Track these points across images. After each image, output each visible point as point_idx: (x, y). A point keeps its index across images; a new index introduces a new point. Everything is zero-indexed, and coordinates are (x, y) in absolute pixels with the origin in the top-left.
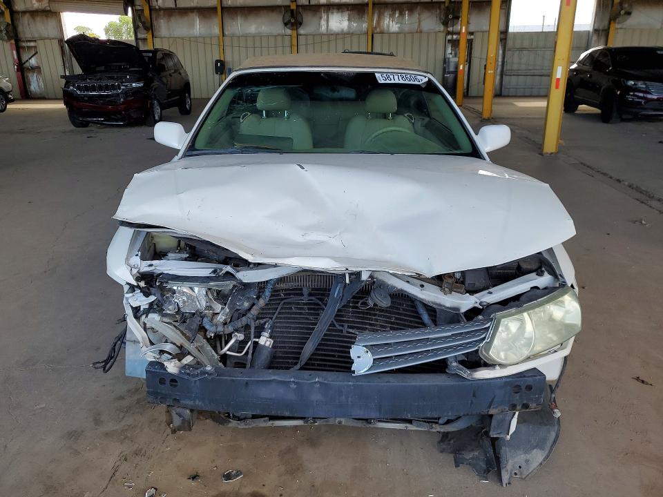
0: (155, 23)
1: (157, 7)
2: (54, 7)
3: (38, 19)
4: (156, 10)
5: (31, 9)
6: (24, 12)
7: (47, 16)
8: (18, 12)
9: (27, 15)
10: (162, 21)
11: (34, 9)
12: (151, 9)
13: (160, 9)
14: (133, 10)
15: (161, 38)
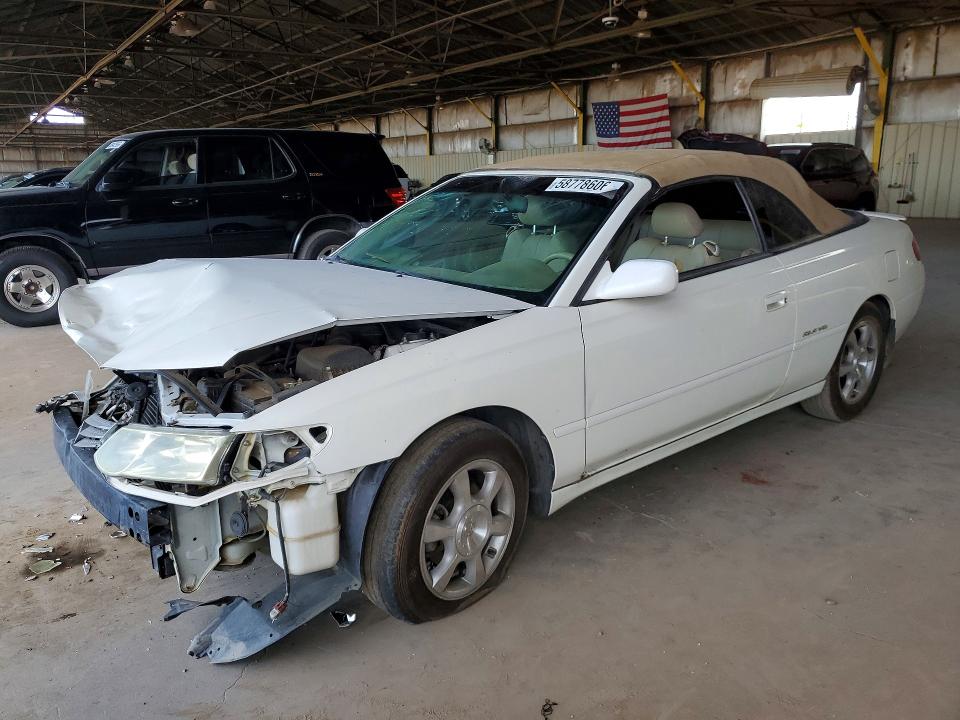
0: (893, 103)
1: (902, 79)
2: (756, 93)
3: (736, 110)
4: (899, 82)
5: (730, 99)
6: (722, 103)
7: (747, 106)
8: (715, 103)
9: (725, 107)
10: (906, 99)
11: (734, 98)
12: (890, 83)
13: (907, 80)
14: (862, 87)
15: (898, 124)
